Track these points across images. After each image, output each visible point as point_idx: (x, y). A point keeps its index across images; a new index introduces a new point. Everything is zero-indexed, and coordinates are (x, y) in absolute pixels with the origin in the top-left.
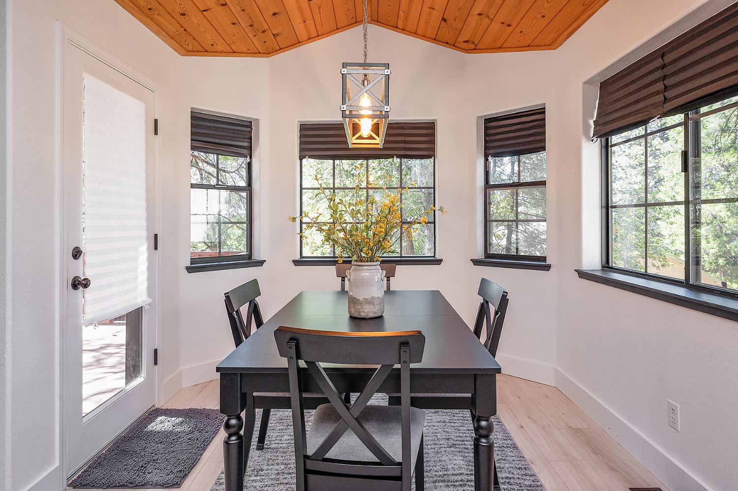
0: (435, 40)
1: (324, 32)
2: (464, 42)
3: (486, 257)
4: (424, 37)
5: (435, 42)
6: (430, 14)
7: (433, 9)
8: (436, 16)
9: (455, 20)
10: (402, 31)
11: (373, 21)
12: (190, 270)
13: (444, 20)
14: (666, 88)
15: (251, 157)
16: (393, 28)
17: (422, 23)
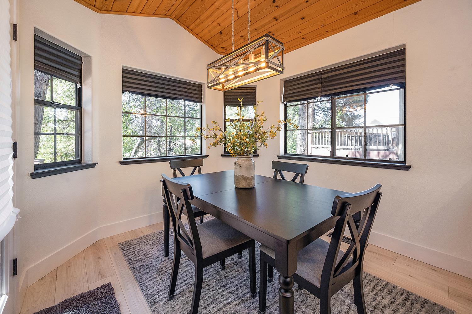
0: (206, 42)
1: (145, 13)
2: (222, 48)
3: (225, 153)
4: (201, 38)
5: (206, 43)
6: (215, 27)
7: (220, 25)
8: (219, 29)
9: (227, 35)
10: (191, 31)
11: (175, 18)
12: (33, 176)
13: (221, 33)
14: (322, 87)
15: (81, 84)
16: (185, 27)
17: (206, 31)
